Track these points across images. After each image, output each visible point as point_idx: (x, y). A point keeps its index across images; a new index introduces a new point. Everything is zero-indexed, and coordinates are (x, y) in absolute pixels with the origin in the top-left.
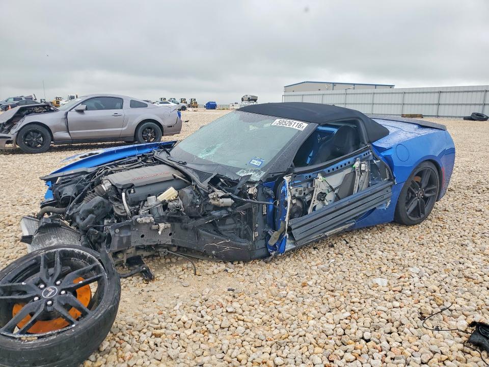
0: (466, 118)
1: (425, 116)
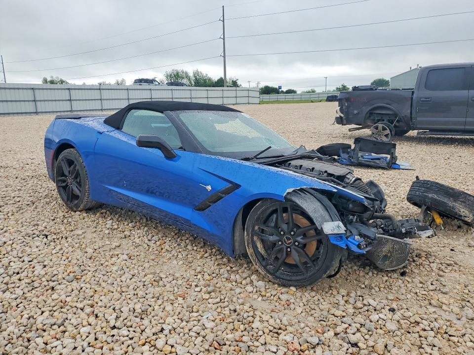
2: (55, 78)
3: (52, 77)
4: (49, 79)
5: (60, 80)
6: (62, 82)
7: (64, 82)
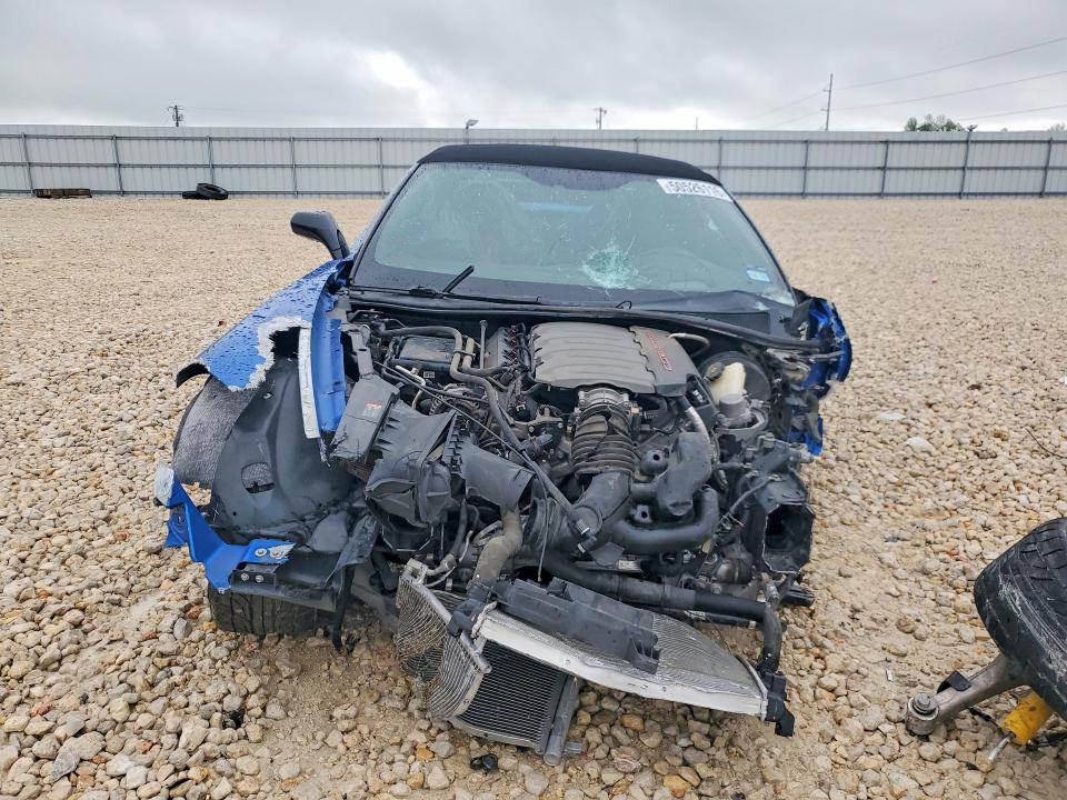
0: (187, 195)
1: (97, 192)
2: (935, 120)
3: (929, 117)
4: (921, 122)
5: (945, 122)
6: (950, 127)
7: (954, 127)
